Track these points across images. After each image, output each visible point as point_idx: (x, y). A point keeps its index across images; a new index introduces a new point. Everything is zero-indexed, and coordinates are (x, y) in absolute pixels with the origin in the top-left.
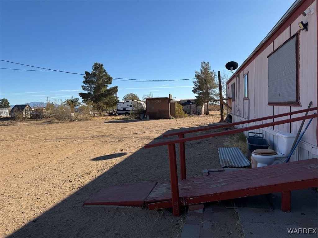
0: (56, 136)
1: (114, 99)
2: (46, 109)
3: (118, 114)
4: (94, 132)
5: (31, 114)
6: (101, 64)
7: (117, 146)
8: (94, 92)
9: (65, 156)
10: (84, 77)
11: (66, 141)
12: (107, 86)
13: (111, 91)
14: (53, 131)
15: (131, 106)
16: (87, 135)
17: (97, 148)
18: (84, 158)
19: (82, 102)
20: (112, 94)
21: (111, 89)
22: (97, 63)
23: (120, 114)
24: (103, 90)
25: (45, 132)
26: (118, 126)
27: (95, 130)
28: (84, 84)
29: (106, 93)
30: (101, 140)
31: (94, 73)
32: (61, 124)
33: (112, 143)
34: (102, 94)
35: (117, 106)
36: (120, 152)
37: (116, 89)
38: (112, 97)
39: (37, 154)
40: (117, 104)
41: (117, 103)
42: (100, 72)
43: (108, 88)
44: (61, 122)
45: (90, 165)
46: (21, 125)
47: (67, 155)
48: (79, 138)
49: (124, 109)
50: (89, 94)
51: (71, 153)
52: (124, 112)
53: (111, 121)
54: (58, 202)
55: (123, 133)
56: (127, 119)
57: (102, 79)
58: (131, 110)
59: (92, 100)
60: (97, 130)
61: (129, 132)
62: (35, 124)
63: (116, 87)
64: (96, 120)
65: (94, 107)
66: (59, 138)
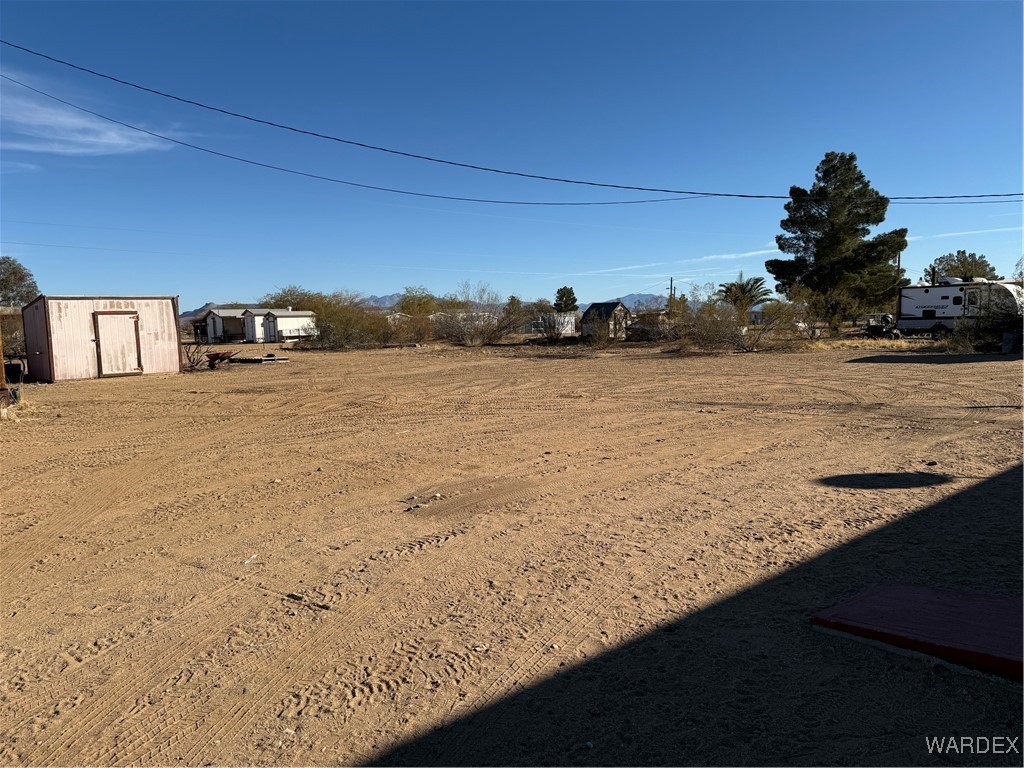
0: (697, 395)
1: (890, 276)
2: (667, 314)
3: (902, 331)
4: (815, 389)
5: (627, 329)
6: (848, 153)
7: (909, 446)
8: (817, 256)
9: (733, 459)
10: (787, 207)
11: (730, 410)
12: (867, 232)
13: (880, 248)
14: (689, 380)
15: (957, 301)
16: (794, 399)
17: (832, 445)
18: (793, 472)
19: (774, 290)
20: (881, 258)
21: (881, 241)
22: (833, 153)
23: (907, 333)
24: (849, 246)
25: (666, 380)
26: (906, 373)
27: (819, 383)
28: (785, 232)
29: (860, 257)
30: (846, 418)
31: (821, 188)
32: (710, 360)
33: (887, 434)
34: (846, 258)
35: (900, 300)
36: (922, 468)
37: (899, 239)
38: (880, 271)
39: (653, 440)
40: (901, 296)
41: (900, 290)
42: (844, 184)
43: (868, 238)
44: (709, 355)
45: (819, 499)
46: (605, 358)
47: (739, 455)
48: (768, 407)
49: (929, 314)
50: (800, 261)
51: (750, 451)
52: (930, 323)
53: (876, 354)
54: (727, 593)
55: (928, 403)
56: (941, 349)
57: (849, 206)
58: (958, 318)
59: (808, 282)
60: (829, 384)
61: (953, 401)
62: (638, 357)
63: (902, 233)
64: (822, 349)
65: (814, 305)
66: (709, 400)
